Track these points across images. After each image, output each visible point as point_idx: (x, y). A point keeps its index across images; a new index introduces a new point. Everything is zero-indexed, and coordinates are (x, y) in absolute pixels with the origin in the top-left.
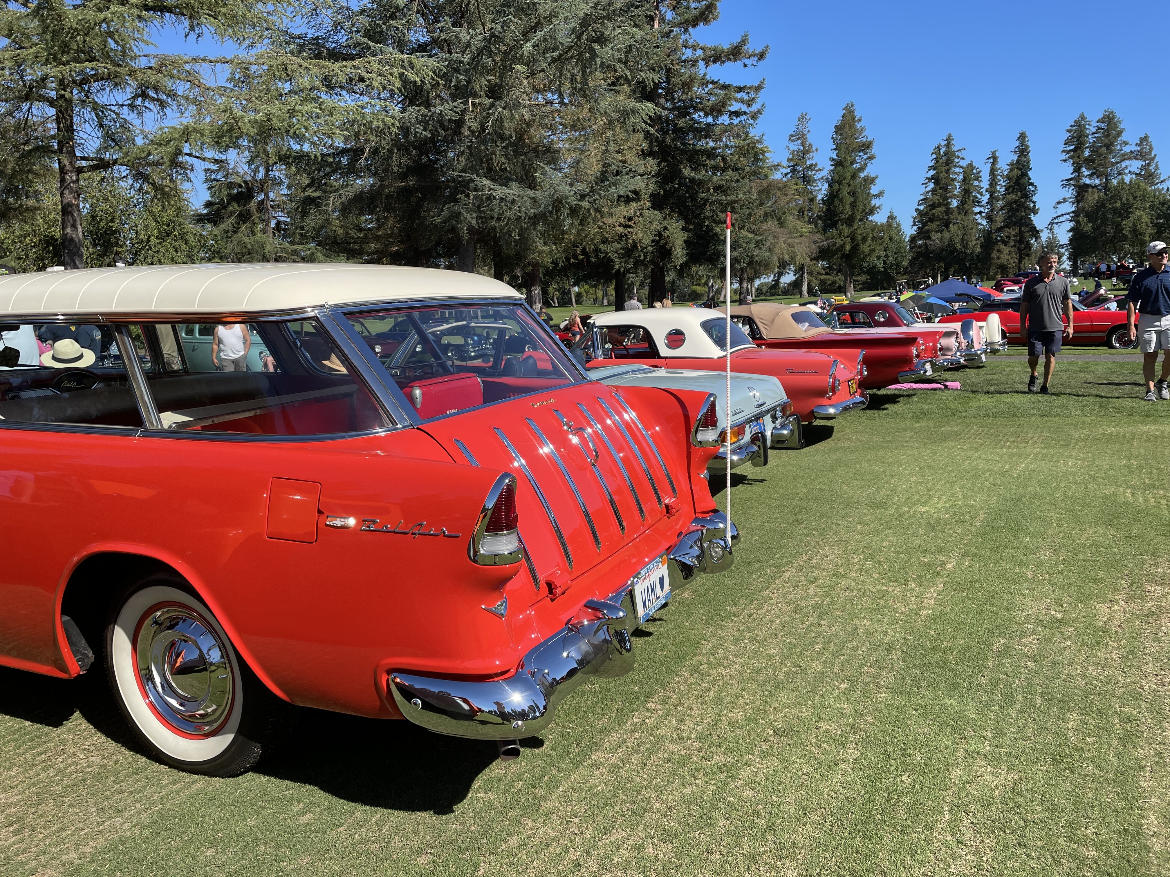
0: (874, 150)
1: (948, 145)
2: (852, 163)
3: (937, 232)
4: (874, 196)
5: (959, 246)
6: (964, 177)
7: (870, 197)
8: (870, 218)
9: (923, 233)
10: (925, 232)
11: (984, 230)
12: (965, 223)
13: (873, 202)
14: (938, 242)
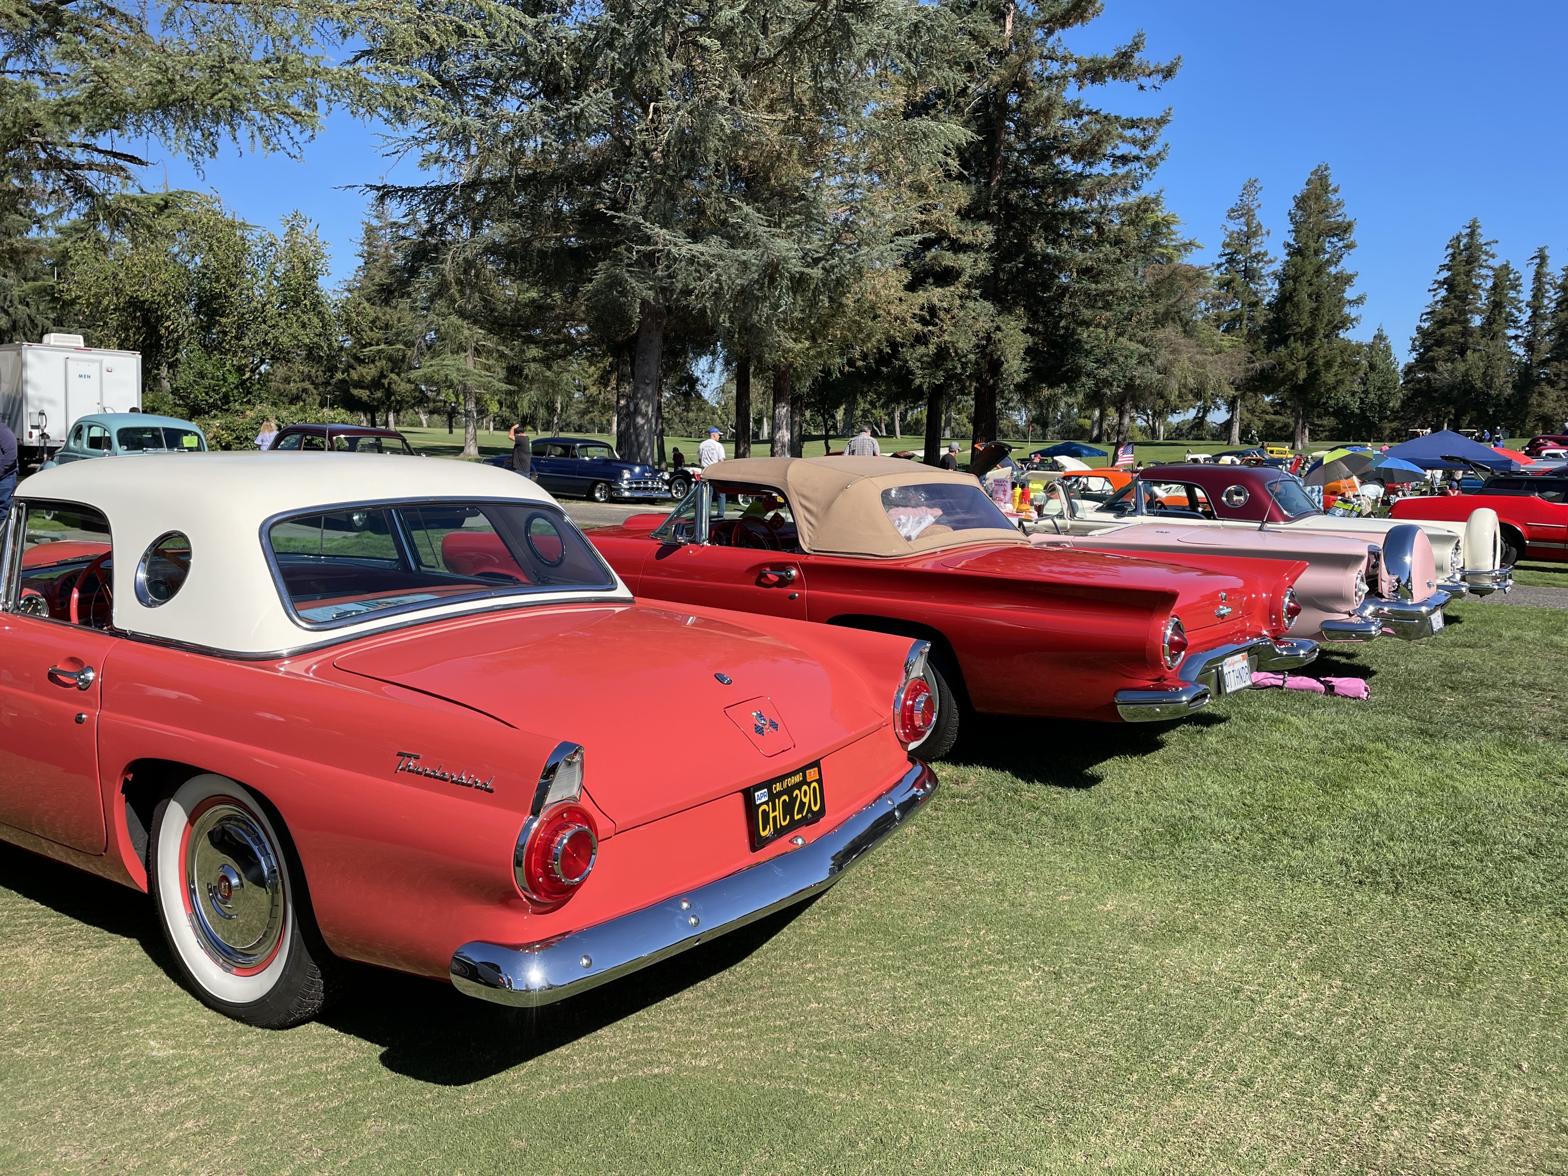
0: (1353, 236)
1: (1472, 235)
2: (1316, 253)
3: (1446, 361)
4: (1350, 302)
5: (1479, 384)
6: (1495, 284)
7: (1341, 303)
8: (1342, 334)
9: (1424, 362)
10: (1427, 361)
11: (1519, 363)
12: (1491, 351)
13: (1347, 310)
14: (1446, 375)
